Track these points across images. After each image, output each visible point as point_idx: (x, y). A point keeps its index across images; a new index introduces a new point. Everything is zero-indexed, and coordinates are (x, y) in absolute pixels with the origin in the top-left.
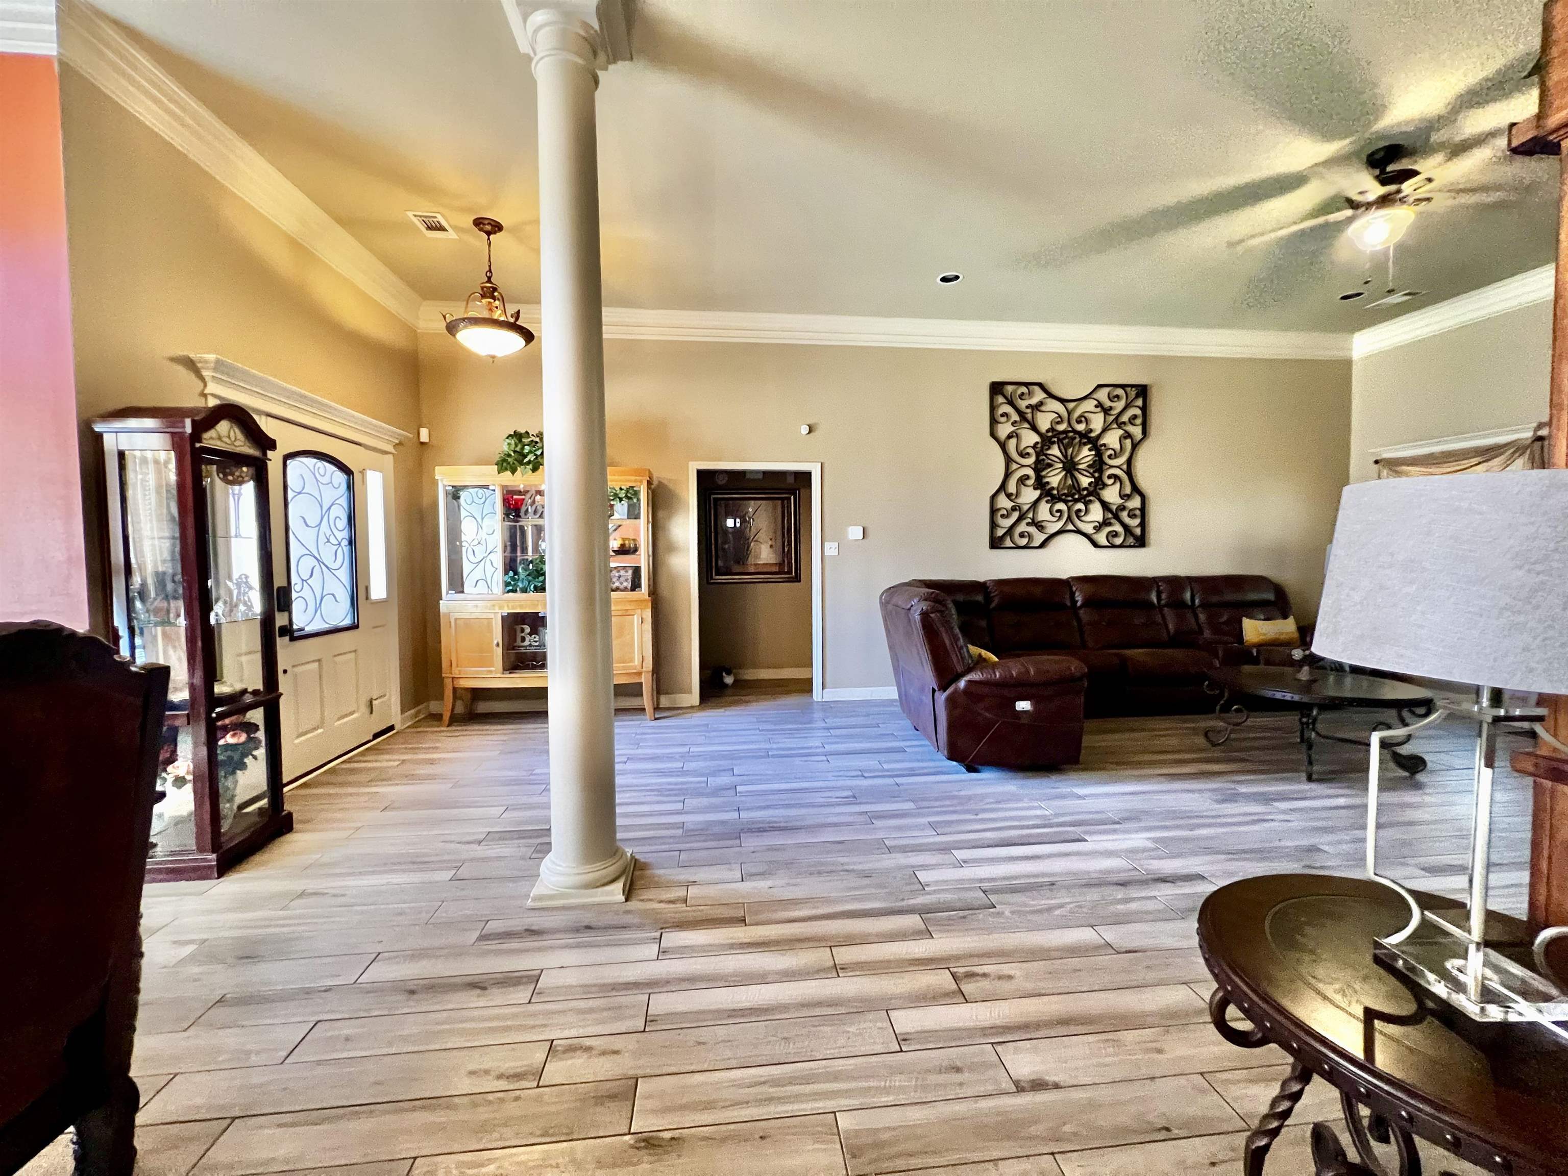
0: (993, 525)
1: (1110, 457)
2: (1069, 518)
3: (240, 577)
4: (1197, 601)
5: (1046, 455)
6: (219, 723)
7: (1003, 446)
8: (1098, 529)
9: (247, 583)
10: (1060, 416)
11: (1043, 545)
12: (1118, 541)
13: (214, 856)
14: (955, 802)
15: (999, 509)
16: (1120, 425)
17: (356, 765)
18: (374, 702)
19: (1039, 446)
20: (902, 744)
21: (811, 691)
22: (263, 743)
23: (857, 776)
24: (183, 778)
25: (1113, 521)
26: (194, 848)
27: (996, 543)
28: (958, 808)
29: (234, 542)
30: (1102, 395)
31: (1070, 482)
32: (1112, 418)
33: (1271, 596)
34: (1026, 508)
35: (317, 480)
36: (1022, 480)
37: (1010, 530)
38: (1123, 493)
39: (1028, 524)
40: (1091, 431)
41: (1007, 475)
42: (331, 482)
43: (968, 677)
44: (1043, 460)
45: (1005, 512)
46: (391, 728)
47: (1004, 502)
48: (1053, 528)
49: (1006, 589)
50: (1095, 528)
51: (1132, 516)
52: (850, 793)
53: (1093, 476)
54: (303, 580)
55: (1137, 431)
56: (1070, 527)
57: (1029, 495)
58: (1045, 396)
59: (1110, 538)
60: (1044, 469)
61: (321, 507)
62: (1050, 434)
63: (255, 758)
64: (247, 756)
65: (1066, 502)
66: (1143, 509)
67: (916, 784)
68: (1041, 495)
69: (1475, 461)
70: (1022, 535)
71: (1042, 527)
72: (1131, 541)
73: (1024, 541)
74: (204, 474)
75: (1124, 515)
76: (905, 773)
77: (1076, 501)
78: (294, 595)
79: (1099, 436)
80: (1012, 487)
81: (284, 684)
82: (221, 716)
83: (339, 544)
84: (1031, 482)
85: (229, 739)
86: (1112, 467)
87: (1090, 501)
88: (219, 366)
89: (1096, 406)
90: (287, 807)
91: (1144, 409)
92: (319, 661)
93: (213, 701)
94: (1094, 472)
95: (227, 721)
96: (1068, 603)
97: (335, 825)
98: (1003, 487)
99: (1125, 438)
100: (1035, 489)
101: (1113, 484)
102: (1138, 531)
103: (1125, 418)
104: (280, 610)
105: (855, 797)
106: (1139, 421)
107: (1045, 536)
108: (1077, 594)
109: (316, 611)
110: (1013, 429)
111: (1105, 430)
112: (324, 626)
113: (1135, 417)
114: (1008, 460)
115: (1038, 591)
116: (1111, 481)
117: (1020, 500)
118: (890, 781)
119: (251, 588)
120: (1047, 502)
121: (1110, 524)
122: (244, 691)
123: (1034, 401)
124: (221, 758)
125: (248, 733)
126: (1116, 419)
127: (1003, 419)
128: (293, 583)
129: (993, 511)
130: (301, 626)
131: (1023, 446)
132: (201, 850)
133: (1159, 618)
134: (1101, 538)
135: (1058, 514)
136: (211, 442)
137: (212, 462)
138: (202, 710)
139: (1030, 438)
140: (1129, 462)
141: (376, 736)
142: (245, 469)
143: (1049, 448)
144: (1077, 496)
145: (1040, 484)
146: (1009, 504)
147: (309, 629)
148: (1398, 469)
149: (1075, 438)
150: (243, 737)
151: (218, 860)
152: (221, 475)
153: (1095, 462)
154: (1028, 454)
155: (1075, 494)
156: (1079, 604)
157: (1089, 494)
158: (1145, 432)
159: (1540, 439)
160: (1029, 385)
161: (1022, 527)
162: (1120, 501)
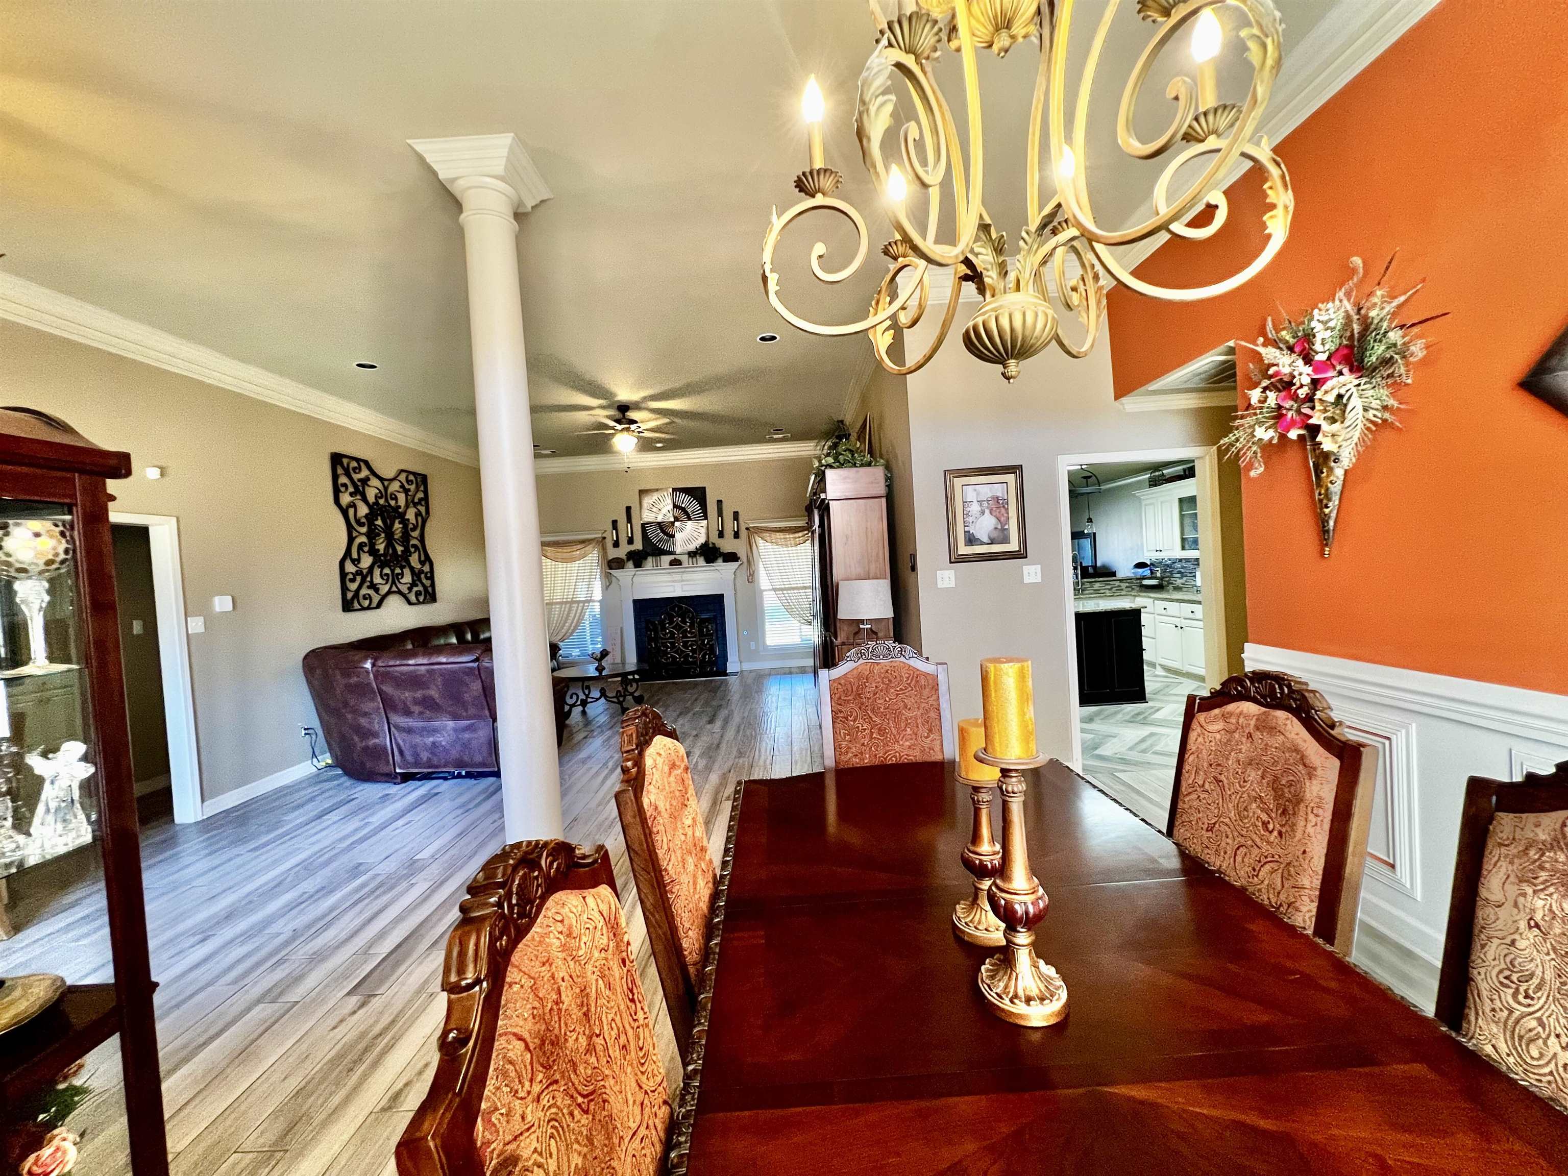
0: (344, 589)
1: (411, 529)
2: (393, 581)
5: (375, 525)
7: (344, 512)
8: (410, 589)
10: (380, 492)
11: (379, 606)
12: (421, 599)
15: (347, 574)
16: (415, 504)
19: (369, 516)
25: (418, 582)
27: (347, 606)
30: (403, 477)
31: (391, 550)
32: (410, 498)
34: (365, 572)
36: (361, 546)
37: (356, 593)
38: (421, 560)
39: (369, 587)
40: (399, 507)
41: (350, 541)
44: (373, 530)
45: (352, 577)
47: (350, 568)
48: (384, 589)
50: (408, 589)
51: (427, 578)
53: (403, 546)
55: (423, 511)
56: (394, 588)
57: (366, 561)
58: (369, 472)
59: (417, 597)
60: (374, 538)
62: (375, 507)
65: (390, 567)
66: (432, 572)
68: (374, 560)
69: (579, 547)
70: (365, 598)
71: (377, 589)
72: (428, 597)
73: (366, 603)
75: (423, 577)
77: (396, 566)
79: (404, 512)
80: (354, 552)
84: (366, 549)
86: (413, 537)
87: (404, 566)
89: (400, 487)
91: (426, 494)
94: (404, 542)
98: (348, 552)
99: (418, 515)
100: (370, 555)
101: (415, 552)
102: (431, 590)
103: (416, 499)
106: (424, 502)
107: (380, 597)
110: (351, 499)
111: (407, 507)
113: (421, 499)
114: (350, 527)
116: (413, 550)
117: (360, 565)
120: (379, 567)
121: (416, 585)
123: (363, 476)
126: (412, 499)
127: (343, 489)
129: (343, 574)
131: (358, 517)
134: (413, 598)
135: (386, 578)
139: (363, 509)
140: (422, 534)
143: (376, 520)
144: (395, 562)
145: (373, 552)
146: (354, 570)
149: (391, 512)
153: (403, 533)
154: (363, 523)
155: (394, 560)
157: (403, 560)
158: (427, 511)
159: (604, 538)
160: (358, 460)
161: (364, 591)
162: (419, 566)
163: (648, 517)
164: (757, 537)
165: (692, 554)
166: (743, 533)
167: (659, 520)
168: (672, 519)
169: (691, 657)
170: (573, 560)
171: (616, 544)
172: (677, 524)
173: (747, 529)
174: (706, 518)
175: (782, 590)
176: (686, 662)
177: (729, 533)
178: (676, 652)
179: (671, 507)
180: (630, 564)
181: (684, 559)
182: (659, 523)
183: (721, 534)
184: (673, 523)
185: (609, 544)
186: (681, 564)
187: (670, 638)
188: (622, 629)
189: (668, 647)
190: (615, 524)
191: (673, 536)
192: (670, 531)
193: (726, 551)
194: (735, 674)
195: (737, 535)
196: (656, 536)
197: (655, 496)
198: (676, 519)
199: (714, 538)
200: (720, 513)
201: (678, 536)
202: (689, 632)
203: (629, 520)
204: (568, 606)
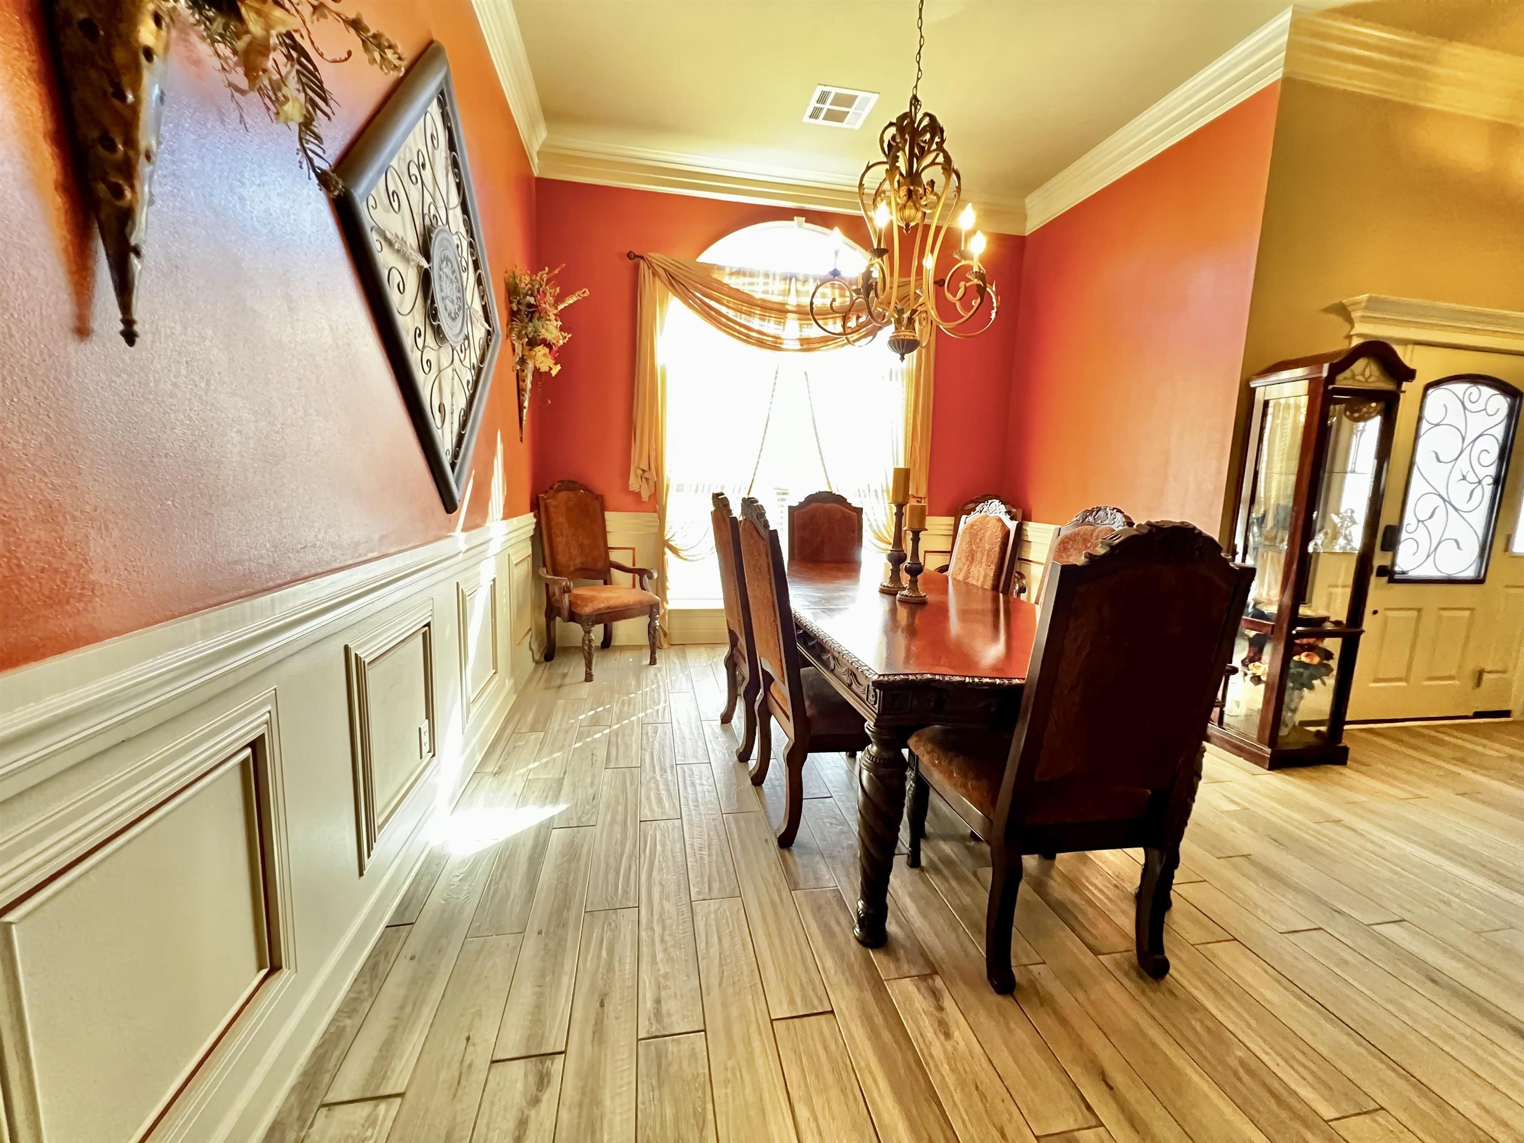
3: (1346, 512)
6: (1297, 641)
9: (1351, 517)
13: (1269, 750)
17: (1441, 736)
18: (1486, 676)
22: (1335, 673)
24: (1259, 677)
26: (1255, 737)
29: (1349, 477)
35: (1465, 408)
42: (1485, 409)
46: (1507, 714)
54: (1419, 521)
61: (1464, 439)
63: (1324, 683)
64: (1316, 678)
74: (1331, 414)
78: (1404, 535)
81: (1369, 623)
82: (1300, 635)
83: (1480, 482)
85: (1303, 657)
88: (1373, 304)
90: (1345, 742)
92: (1419, 610)
93: (1295, 619)
95: (1305, 641)
97: (1396, 783)
104: (1384, 548)
109: (1428, 556)
112: (1433, 573)
119: (1354, 522)
122: (1325, 619)
124: (1292, 671)
125: (1322, 659)
128: (1406, 522)
130: (1405, 569)
132: (1260, 740)
136: (1345, 382)
137: (1340, 402)
138: (1285, 625)
141: (1478, 715)
142: (1374, 405)
147: (1413, 574)
150: (1316, 660)
151: (1271, 755)
152: (1348, 413)
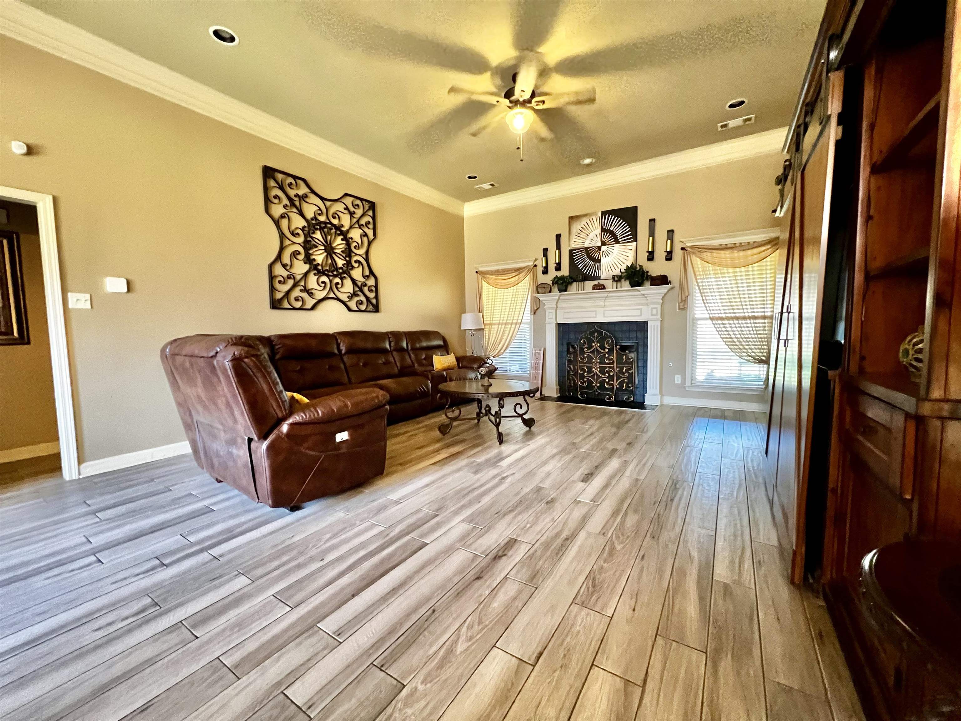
0: (272, 289)
1: (355, 247)
2: (331, 288)
4: (409, 347)
5: (312, 238)
7: (277, 223)
8: (351, 298)
10: (320, 209)
11: (313, 308)
12: (363, 307)
14: (294, 553)
15: (276, 277)
16: (360, 226)
19: (306, 229)
20: (206, 503)
21: (59, 468)
23: (153, 569)
25: (359, 293)
27: (275, 304)
28: (301, 560)
30: (348, 201)
31: (330, 261)
32: (355, 220)
33: (441, 343)
34: (298, 277)
36: (295, 254)
37: (288, 293)
38: (364, 275)
39: (301, 291)
40: (342, 226)
41: (282, 249)
43: (290, 421)
44: (310, 241)
45: (282, 279)
47: (279, 270)
48: (320, 295)
49: (288, 342)
50: (348, 297)
51: (371, 291)
52: (147, 601)
53: (346, 260)
55: (370, 233)
56: (332, 295)
57: (300, 268)
58: (309, 191)
59: (358, 305)
60: (311, 249)
62: (314, 222)
65: (328, 276)
66: (376, 286)
67: (239, 547)
68: (310, 268)
69: (514, 274)
70: (297, 299)
71: (312, 293)
72: (371, 307)
73: (298, 304)
75: (366, 289)
76: (221, 538)
77: (335, 276)
79: (348, 231)
80: (286, 259)
84: (301, 257)
86: (356, 254)
87: (345, 277)
89: (345, 209)
91: (374, 218)
94: (346, 256)
96: (336, 351)
98: (279, 257)
99: (364, 236)
100: (305, 263)
101: (358, 267)
102: (374, 301)
103: (363, 222)
105: (157, 604)
106: (371, 226)
107: (315, 301)
108: (341, 345)
110: (285, 211)
111: (351, 227)
113: (369, 223)
114: (282, 236)
115: (313, 343)
116: (356, 265)
117: (293, 271)
118: (205, 556)
120: (315, 274)
121: (357, 295)
123: (301, 193)
126: (358, 221)
127: (276, 201)
129: (272, 278)
131: (293, 228)
133: (391, 359)
134: (353, 305)
135: (323, 285)
139: (299, 222)
140: (367, 253)
143: (314, 233)
144: (335, 273)
145: (308, 260)
146: (285, 273)
148: (485, 276)
149: (332, 229)
153: (346, 249)
154: (298, 234)
155: (334, 271)
156: (343, 352)
157: (344, 272)
158: (375, 234)
159: (535, 266)
160: (295, 178)
161: (296, 293)
162: (363, 280)
163: (577, 243)
164: (694, 257)
165: (617, 279)
166: (678, 254)
167: (586, 245)
168: (599, 244)
169: (608, 383)
170: (508, 286)
171: (545, 271)
172: (604, 248)
173: (683, 249)
174: (636, 240)
175: (722, 319)
176: (602, 387)
177: (660, 254)
178: (593, 377)
179: (599, 230)
180: (555, 289)
181: (609, 284)
182: (586, 249)
183: (651, 256)
184: (599, 248)
185: (540, 269)
186: (604, 288)
187: (587, 363)
188: (545, 350)
189: (585, 371)
190: (545, 251)
191: (599, 261)
192: (596, 256)
193: (654, 275)
194: (653, 407)
195: (669, 256)
196: (583, 262)
197: (584, 221)
198: (604, 243)
199: (643, 261)
200: (652, 233)
201: (604, 261)
202: (607, 358)
203: (558, 247)
204: (503, 326)
